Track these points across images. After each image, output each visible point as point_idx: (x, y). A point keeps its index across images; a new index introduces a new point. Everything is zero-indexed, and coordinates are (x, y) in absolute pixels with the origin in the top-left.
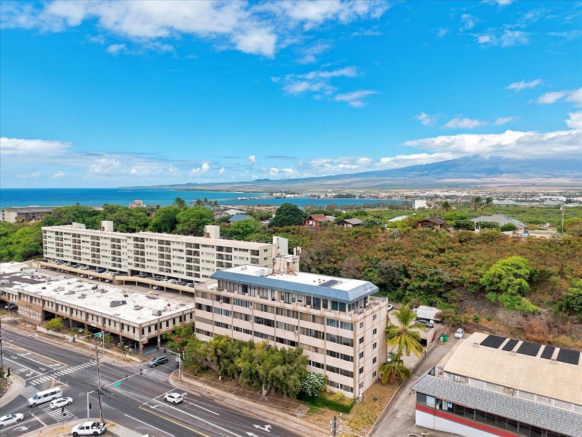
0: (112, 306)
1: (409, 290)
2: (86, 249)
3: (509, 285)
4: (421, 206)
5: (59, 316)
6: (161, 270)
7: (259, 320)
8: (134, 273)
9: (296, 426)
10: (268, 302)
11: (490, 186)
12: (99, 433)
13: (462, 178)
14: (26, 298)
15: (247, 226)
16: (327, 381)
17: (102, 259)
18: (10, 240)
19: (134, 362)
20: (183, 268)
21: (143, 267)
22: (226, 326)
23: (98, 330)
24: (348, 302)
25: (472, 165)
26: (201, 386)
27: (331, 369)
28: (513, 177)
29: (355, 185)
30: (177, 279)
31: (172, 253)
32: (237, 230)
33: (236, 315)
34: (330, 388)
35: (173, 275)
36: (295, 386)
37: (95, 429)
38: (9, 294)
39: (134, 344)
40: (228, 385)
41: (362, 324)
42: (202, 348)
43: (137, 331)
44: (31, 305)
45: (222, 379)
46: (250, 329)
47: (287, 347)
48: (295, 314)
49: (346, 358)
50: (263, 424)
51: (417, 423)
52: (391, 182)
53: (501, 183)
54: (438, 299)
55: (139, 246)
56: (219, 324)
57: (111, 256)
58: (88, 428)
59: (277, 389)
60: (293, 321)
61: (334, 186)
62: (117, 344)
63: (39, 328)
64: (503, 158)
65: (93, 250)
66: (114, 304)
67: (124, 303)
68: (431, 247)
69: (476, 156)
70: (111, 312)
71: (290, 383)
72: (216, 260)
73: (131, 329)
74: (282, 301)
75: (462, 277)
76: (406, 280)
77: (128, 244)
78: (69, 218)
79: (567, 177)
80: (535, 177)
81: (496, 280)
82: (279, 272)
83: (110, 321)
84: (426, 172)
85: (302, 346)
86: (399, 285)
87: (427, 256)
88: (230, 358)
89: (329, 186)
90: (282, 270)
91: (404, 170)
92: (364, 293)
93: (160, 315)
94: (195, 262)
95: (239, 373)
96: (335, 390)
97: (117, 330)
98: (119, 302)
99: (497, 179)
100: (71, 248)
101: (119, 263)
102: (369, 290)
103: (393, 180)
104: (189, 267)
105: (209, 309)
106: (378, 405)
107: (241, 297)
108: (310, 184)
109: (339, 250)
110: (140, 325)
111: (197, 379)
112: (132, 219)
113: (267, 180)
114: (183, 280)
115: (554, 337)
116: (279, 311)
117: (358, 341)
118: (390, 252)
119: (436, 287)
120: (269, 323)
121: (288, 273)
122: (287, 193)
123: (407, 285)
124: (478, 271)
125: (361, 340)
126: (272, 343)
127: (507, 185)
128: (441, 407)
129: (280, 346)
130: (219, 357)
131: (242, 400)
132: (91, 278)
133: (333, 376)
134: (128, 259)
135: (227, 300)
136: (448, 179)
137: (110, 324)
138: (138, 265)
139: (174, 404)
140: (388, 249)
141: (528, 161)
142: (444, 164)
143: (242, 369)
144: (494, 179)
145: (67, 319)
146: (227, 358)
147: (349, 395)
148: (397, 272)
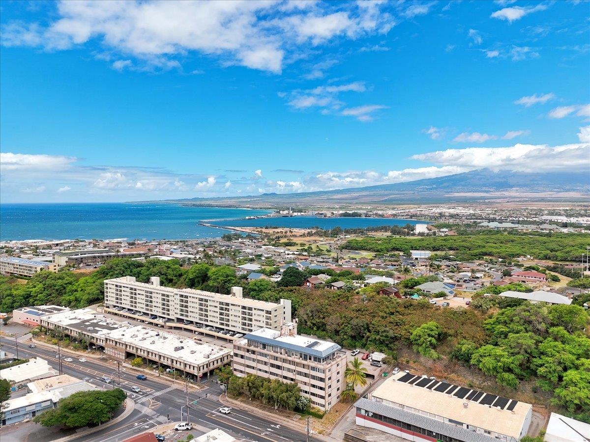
0: (175, 350)
1: (370, 341)
2: (141, 299)
3: (424, 342)
4: (421, 231)
5: (138, 357)
6: (200, 319)
7: (272, 365)
8: (180, 320)
9: (293, 425)
10: (278, 355)
11: (498, 201)
12: (189, 428)
13: (471, 192)
14: (111, 342)
15: (261, 285)
16: (310, 401)
17: (154, 309)
18: (75, 288)
19: (195, 388)
20: (216, 319)
21: (187, 316)
22: (253, 368)
23: (168, 367)
24: (322, 358)
25: (481, 178)
26: (239, 404)
27: (313, 394)
28: (523, 190)
29: (363, 200)
30: (212, 327)
31: (209, 308)
32: (254, 287)
33: (259, 361)
34: (312, 405)
35: (209, 323)
36: (293, 404)
37: (187, 427)
38: (97, 339)
39: (193, 377)
40: (255, 403)
41: (329, 370)
42: (240, 382)
43: (196, 369)
44: (116, 347)
45: (252, 399)
46: (268, 370)
47: (289, 382)
48: (294, 363)
49: (321, 388)
50: (276, 424)
51: (357, 424)
52: (399, 196)
53: (510, 197)
54: (385, 348)
55: (184, 301)
56: (248, 366)
57: (161, 306)
58: (183, 426)
59: (283, 406)
60: (292, 367)
61: (341, 201)
62: (181, 376)
63: (124, 364)
64: (512, 172)
65: (147, 301)
66: (177, 349)
67: (182, 348)
68: (385, 310)
69: (485, 169)
70: (176, 355)
71: (290, 402)
72: (241, 315)
73: (192, 368)
74: (286, 355)
75: (400, 334)
76: (368, 334)
77: (175, 299)
78: (120, 269)
79: (577, 191)
80: (545, 191)
81: (417, 338)
82: (284, 335)
83: (176, 361)
84: (434, 186)
85: (297, 381)
86: (363, 337)
87: (383, 317)
88: (257, 388)
89: (336, 201)
90: (286, 334)
91: (413, 184)
92: (332, 351)
93: (209, 358)
94: (225, 316)
95: (262, 396)
96: (315, 406)
97: (182, 367)
98: (179, 348)
99: (507, 194)
100: (128, 298)
101: (168, 312)
102: (335, 349)
103: (401, 194)
104: (222, 319)
105: (242, 357)
106: (338, 414)
107: (262, 351)
108: (317, 198)
109: (327, 309)
110: (198, 365)
111: (236, 399)
112: (170, 271)
113: (274, 194)
114: (216, 328)
115: (448, 374)
116: (284, 361)
117: (327, 379)
118: (360, 312)
119: (384, 340)
120: (279, 367)
121: (290, 335)
122: (294, 211)
123: (368, 337)
124: (410, 331)
125: (330, 379)
126: (281, 379)
127: (515, 199)
128: (368, 415)
129: (285, 381)
130: (250, 387)
131: (264, 412)
132: (147, 323)
133: (314, 398)
134: (175, 310)
135: (254, 352)
136: (458, 194)
137: (176, 363)
138: (182, 315)
139: (225, 413)
140: (359, 310)
141: (537, 174)
142: (454, 178)
143: (264, 394)
144: (503, 193)
145: (145, 358)
146: (255, 388)
147: (323, 409)
148: (362, 328)
